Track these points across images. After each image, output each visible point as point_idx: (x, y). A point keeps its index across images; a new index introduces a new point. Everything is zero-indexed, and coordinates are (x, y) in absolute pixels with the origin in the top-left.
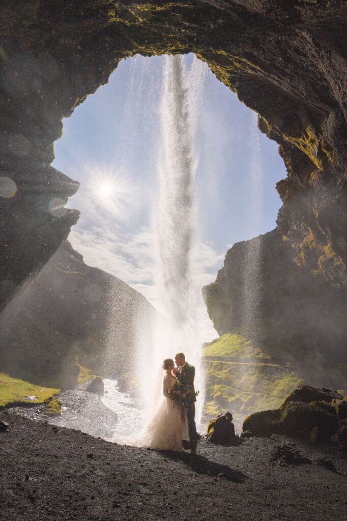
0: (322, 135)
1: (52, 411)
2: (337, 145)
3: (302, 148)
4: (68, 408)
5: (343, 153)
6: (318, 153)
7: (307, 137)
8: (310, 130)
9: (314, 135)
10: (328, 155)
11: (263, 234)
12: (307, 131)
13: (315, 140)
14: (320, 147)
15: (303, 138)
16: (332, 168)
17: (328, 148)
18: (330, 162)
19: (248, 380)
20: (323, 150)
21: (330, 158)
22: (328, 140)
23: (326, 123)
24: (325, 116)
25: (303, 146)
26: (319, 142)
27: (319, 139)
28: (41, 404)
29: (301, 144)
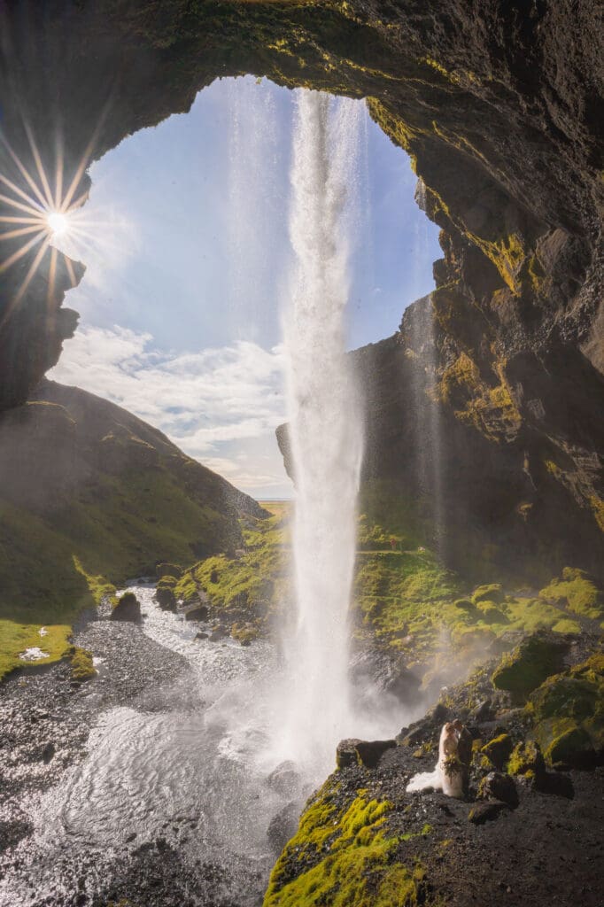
0: (534, 251)
1: (82, 672)
2: (555, 274)
3: (491, 255)
4: (103, 660)
5: (562, 287)
6: (520, 273)
7: (507, 246)
8: (517, 239)
9: (520, 248)
10: (535, 279)
11: (374, 343)
12: (510, 239)
13: (519, 254)
14: (525, 266)
15: (499, 245)
16: (535, 297)
17: (539, 271)
18: (534, 289)
19: (369, 577)
20: (530, 271)
21: (537, 284)
22: (543, 263)
23: (546, 238)
24: (547, 229)
25: (493, 252)
26: (526, 260)
27: (526, 255)
28: (58, 663)
29: (491, 249)
